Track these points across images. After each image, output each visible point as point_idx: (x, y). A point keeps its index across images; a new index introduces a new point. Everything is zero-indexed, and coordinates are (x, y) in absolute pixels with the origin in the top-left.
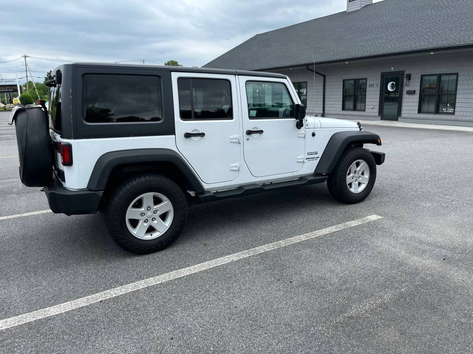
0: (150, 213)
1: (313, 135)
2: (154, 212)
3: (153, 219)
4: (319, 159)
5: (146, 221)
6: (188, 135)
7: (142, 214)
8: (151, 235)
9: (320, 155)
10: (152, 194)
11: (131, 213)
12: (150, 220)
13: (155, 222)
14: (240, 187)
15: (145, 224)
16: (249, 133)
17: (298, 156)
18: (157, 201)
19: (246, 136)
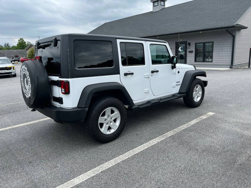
0: (109, 119)
1: (179, 72)
2: (111, 118)
3: (111, 122)
4: (180, 85)
5: (107, 124)
6: (126, 74)
7: (106, 120)
8: (110, 131)
9: (181, 83)
10: (110, 108)
11: (101, 120)
12: (109, 123)
13: (112, 124)
14: (148, 102)
15: (107, 125)
16: (153, 72)
17: (173, 84)
18: (112, 112)
19: (151, 74)
